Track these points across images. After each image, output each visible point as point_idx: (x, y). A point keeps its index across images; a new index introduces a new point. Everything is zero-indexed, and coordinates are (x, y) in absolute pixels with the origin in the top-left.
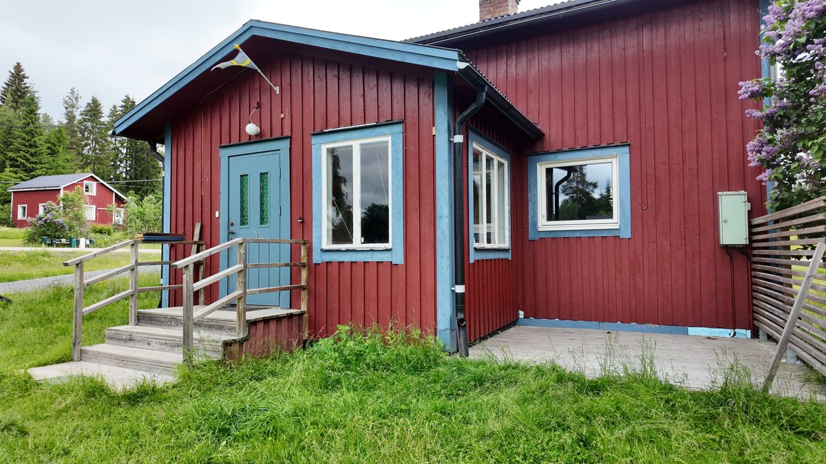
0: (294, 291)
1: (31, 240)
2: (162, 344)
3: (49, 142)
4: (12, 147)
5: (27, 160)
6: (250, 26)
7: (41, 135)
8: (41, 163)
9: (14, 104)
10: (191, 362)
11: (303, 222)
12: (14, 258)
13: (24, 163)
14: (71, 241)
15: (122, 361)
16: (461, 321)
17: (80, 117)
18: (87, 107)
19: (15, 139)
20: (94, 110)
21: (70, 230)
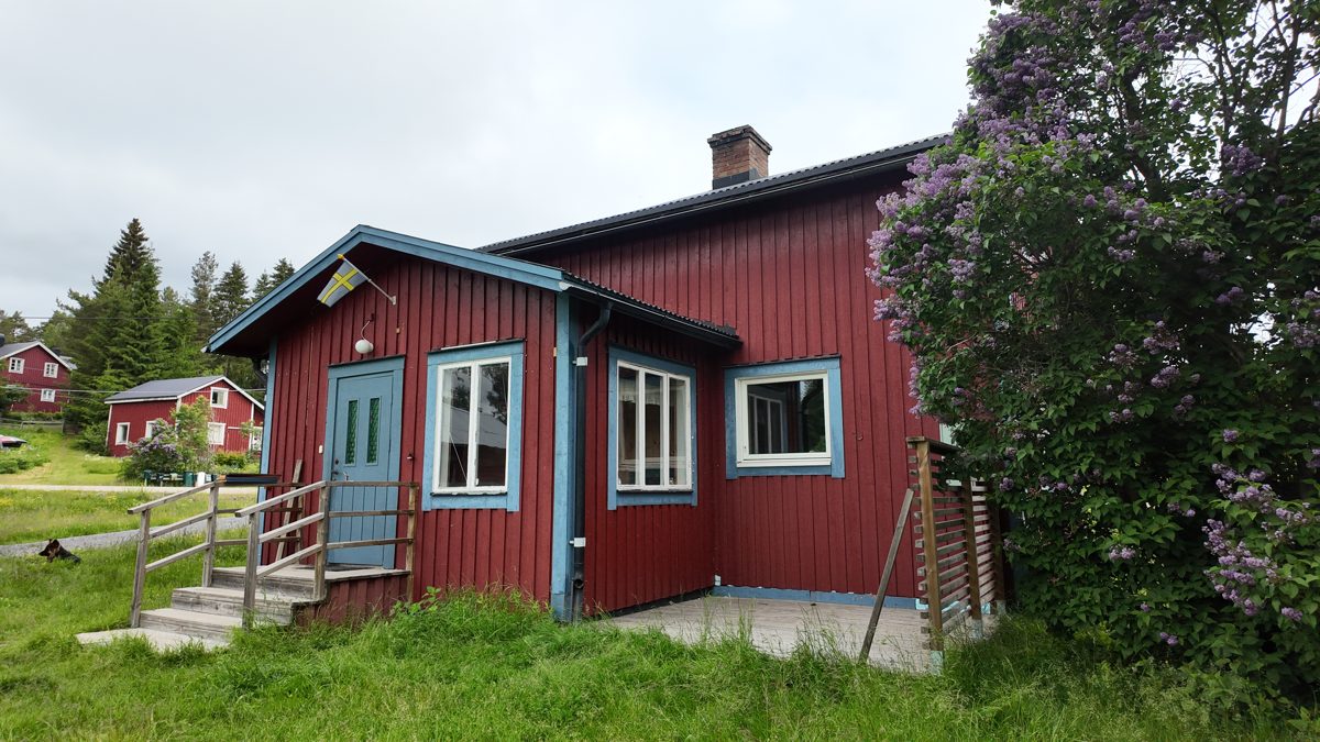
0: (399, 545)
1: (130, 476)
2: (230, 608)
3: (168, 331)
4: (117, 339)
5: (136, 357)
6: (359, 231)
7: (158, 321)
8: (155, 362)
9: (125, 278)
10: (250, 625)
11: (413, 459)
12: (100, 502)
13: (130, 362)
14: (184, 477)
15: (181, 626)
16: (578, 582)
17: (214, 293)
18: (225, 278)
19: (122, 327)
20: (235, 280)
21: (184, 461)
